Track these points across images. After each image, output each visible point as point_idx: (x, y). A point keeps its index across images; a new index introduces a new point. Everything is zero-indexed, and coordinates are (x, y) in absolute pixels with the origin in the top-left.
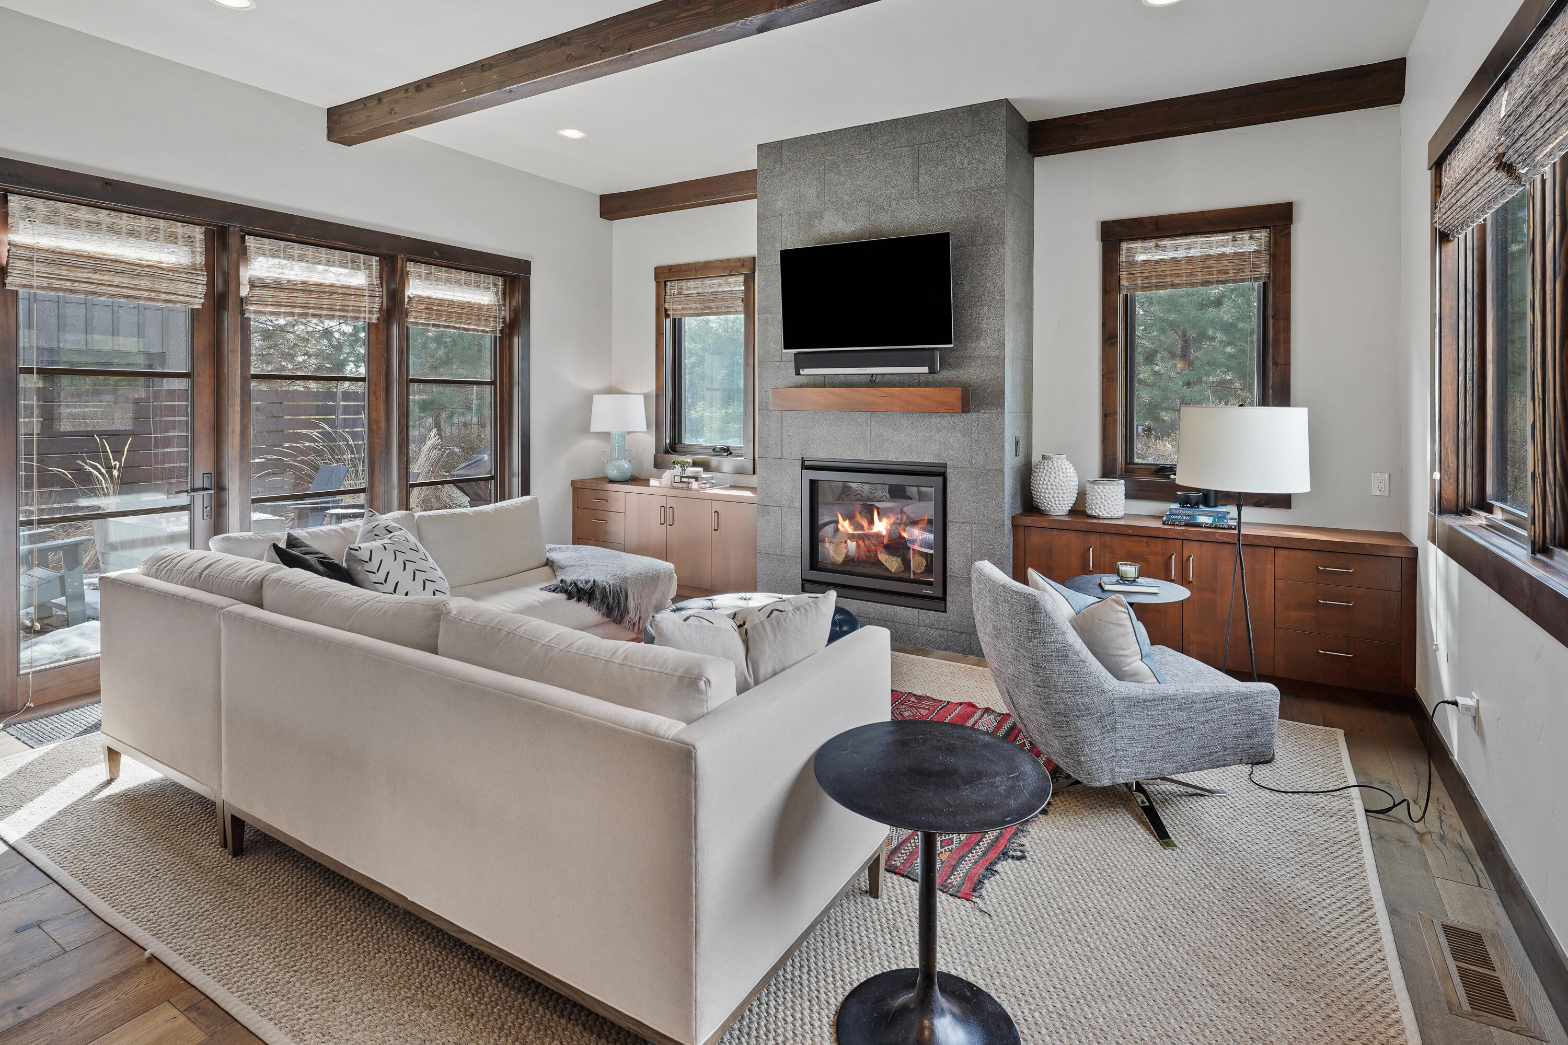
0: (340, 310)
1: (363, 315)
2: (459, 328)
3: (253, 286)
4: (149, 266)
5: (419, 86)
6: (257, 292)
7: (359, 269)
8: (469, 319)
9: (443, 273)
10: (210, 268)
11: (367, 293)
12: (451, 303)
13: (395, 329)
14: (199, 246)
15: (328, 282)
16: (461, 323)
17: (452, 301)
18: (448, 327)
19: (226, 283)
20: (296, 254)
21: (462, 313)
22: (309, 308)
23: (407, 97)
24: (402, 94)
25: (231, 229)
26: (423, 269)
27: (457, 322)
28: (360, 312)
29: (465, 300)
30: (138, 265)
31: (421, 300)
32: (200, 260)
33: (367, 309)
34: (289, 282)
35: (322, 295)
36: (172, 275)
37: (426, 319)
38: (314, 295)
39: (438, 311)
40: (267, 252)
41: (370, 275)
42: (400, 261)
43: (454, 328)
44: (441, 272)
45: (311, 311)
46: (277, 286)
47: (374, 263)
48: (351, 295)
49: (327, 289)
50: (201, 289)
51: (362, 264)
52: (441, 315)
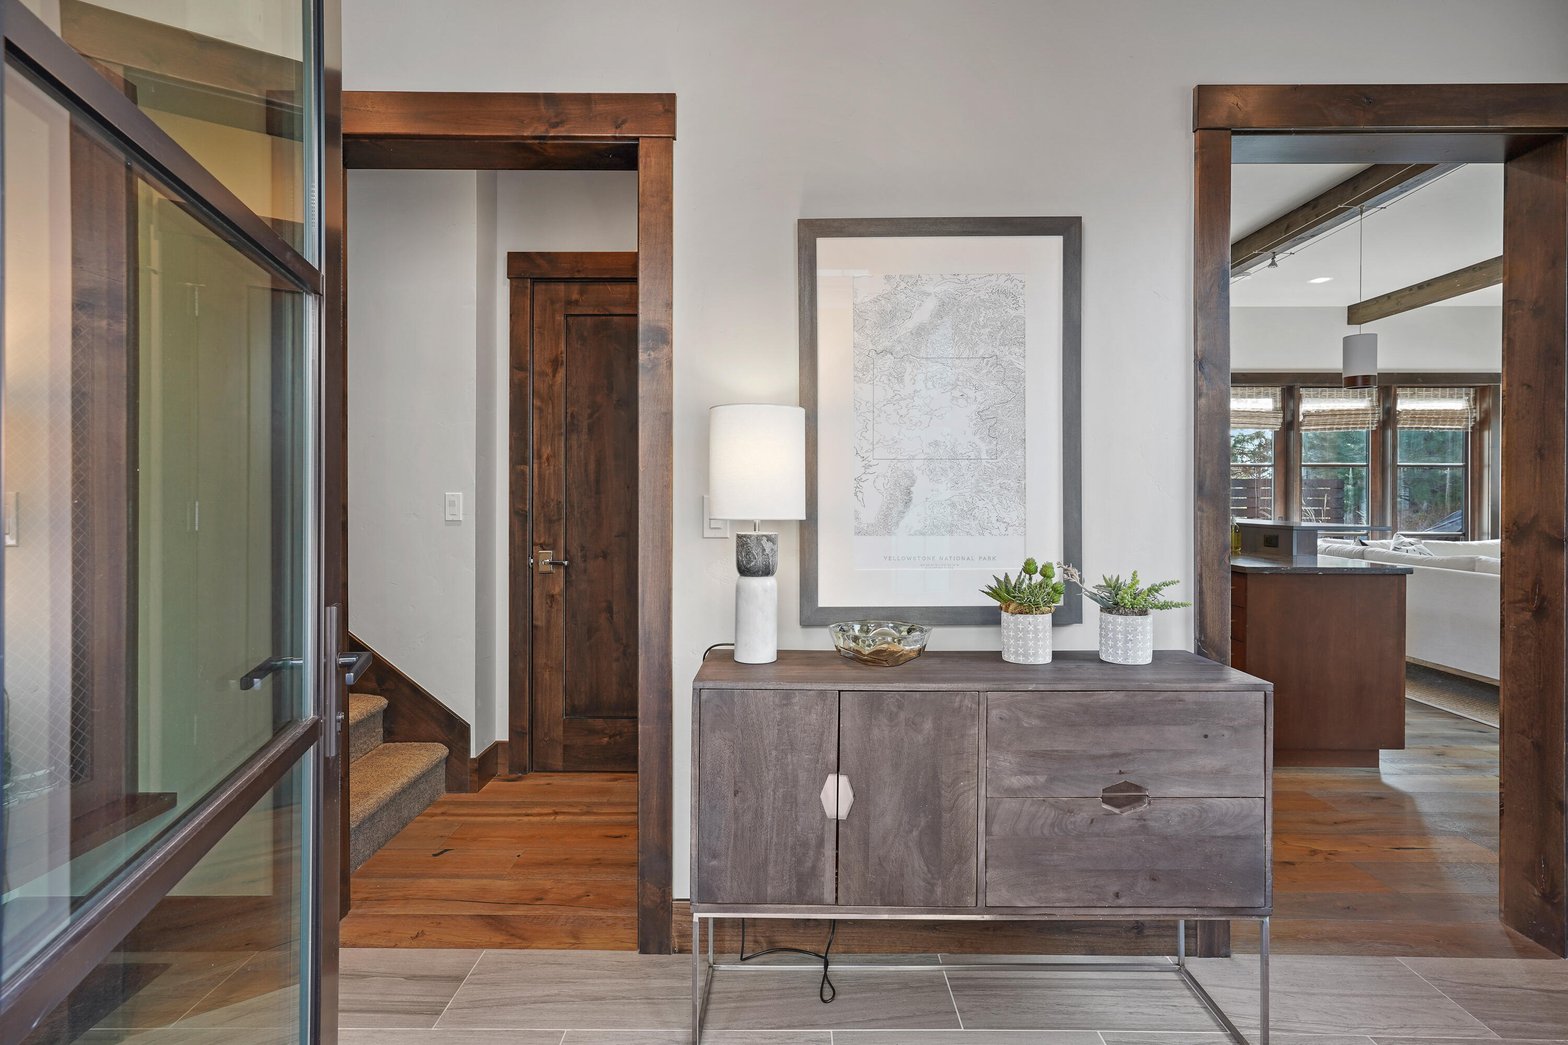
0: (1353, 424)
1: (1367, 426)
2: (1436, 428)
3: (1305, 416)
4: (1257, 412)
5: (1420, 286)
6: (1307, 418)
7: (1364, 397)
8: (1445, 421)
9: (1424, 392)
10: (1284, 408)
11: (1370, 412)
12: (1430, 412)
13: (1389, 433)
14: (1279, 398)
15: (1345, 408)
16: (1438, 425)
17: (1431, 410)
18: (1428, 428)
19: (1293, 416)
20: (1327, 395)
21: (1439, 418)
22: (1334, 425)
23: (1411, 294)
24: (1407, 292)
25: (1296, 387)
26: (1408, 391)
27: (1434, 425)
28: (1365, 424)
29: (1441, 408)
30: (1253, 412)
31: (1407, 412)
32: (1279, 405)
33: (1370, 422)
34: (1324, 411)
35: (1343, 416)
36: (1267, 415)
37: (1411, 424)
38: (1338, 417)
39: (1420, 418)
40: (1312, 396)
41: (1372, 401)
42: (1393, 389)
43: (1432, 428)
44: (1422, 391)
45: (1335, 427)
46: (1318, 414)
47: (1374, 393)
48: (1360, 414)
49: (1345, 412)
50: (1280, 420)
51: (1366, 394)
52: (1422, 421)
